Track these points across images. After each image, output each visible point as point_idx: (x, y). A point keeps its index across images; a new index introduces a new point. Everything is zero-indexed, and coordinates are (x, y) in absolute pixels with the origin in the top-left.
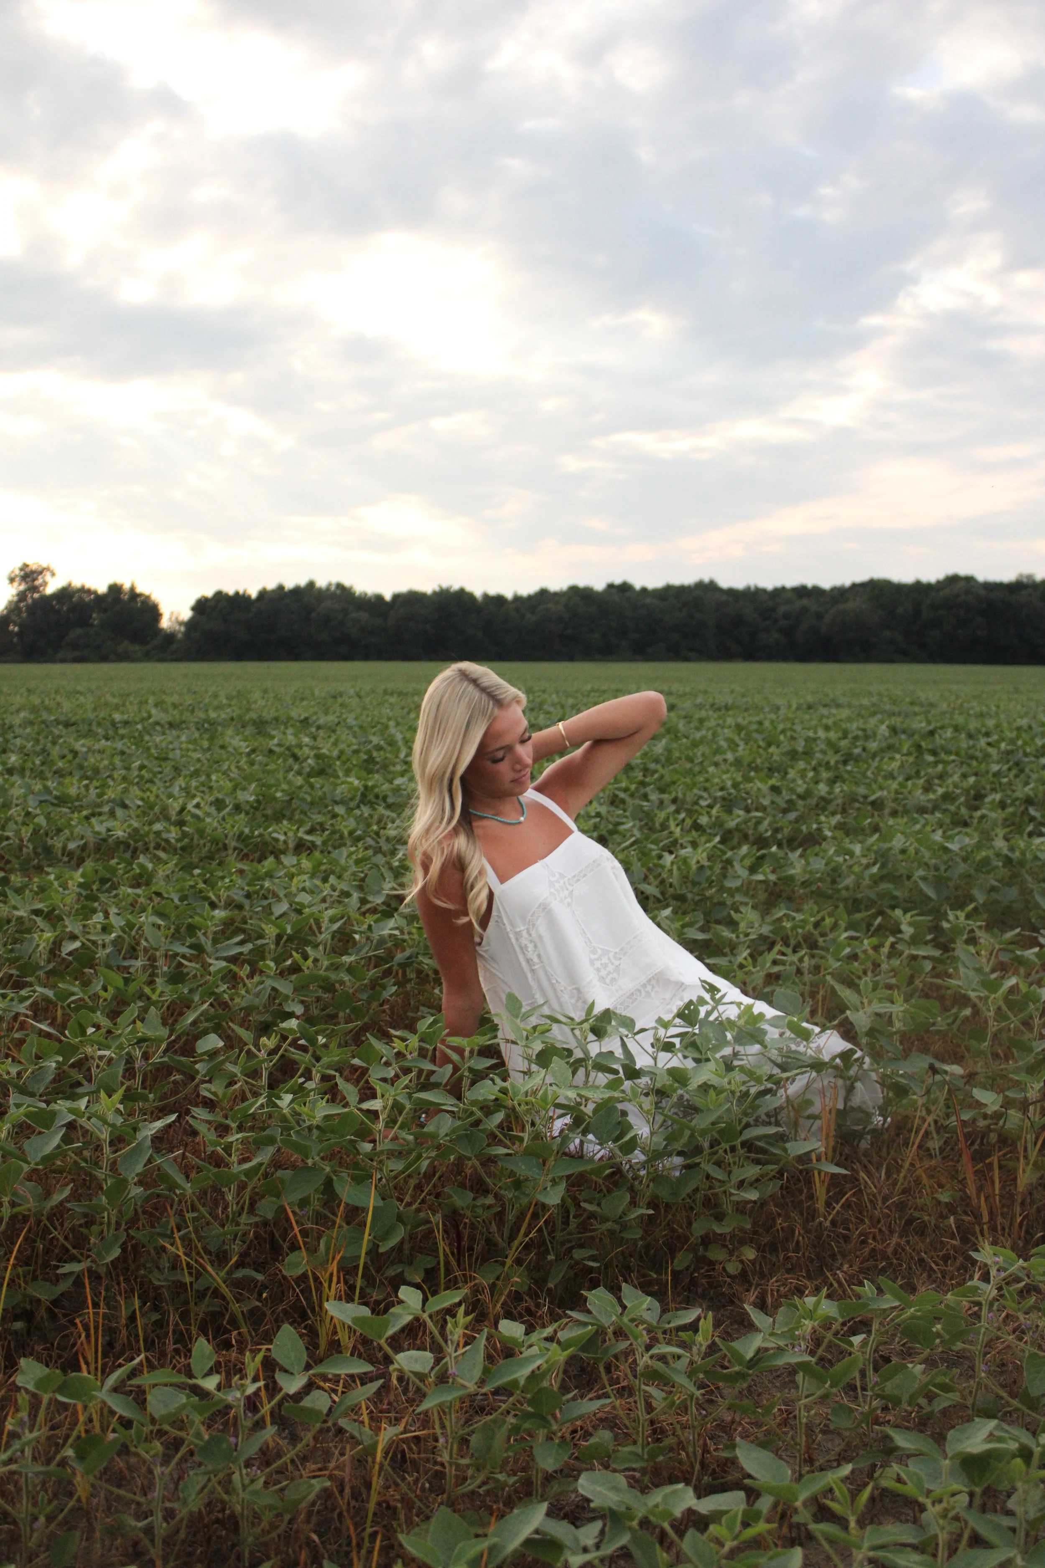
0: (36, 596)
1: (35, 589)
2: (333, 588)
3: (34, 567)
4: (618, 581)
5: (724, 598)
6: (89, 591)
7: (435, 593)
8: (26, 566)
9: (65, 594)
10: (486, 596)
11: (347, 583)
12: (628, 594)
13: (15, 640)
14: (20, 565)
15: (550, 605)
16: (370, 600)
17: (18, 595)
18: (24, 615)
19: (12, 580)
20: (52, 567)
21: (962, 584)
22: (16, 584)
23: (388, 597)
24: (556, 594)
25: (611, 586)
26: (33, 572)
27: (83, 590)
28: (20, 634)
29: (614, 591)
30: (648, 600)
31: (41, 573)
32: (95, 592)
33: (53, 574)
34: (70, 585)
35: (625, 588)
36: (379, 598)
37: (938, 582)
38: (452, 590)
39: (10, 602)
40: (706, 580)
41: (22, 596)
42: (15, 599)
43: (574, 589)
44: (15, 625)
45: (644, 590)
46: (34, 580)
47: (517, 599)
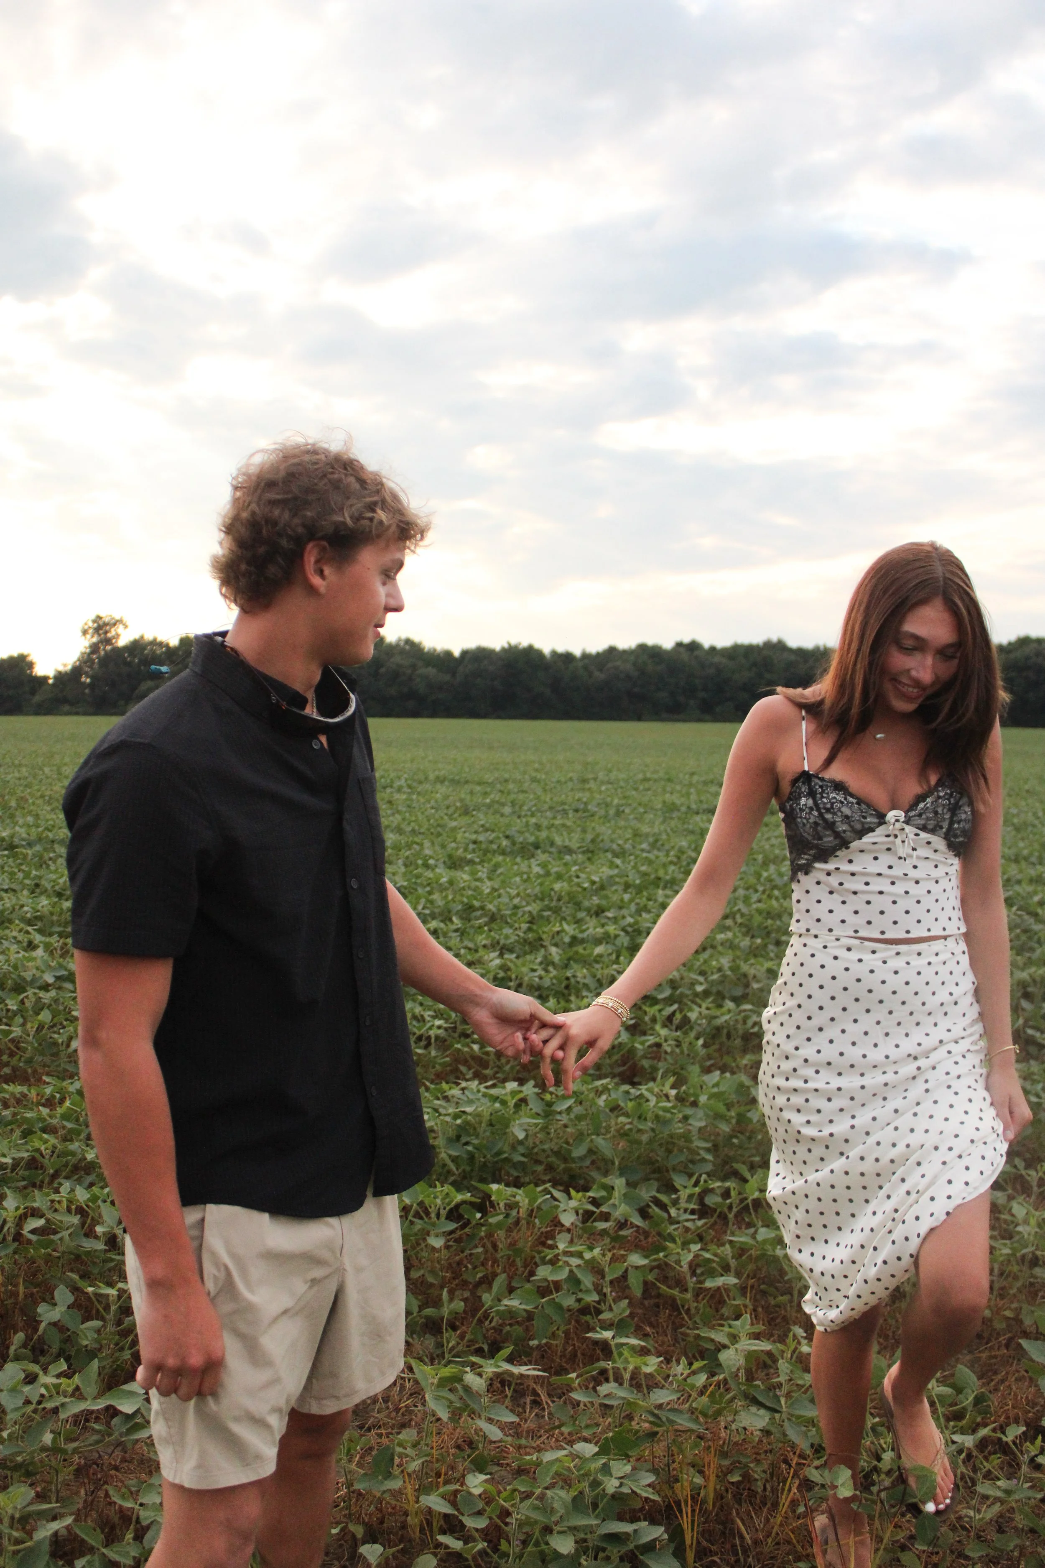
0: (109, 648)
1: (108, 641)
2: (402, 643)
3: (107, 620)
4: (686, 640)
5: (793, 657)
6: (161, 644)
7: (504, 650)
8: (99, 618)
9: (137, 646)
10: (554, 653)
11: (416, 639)
12: (696, 653)
13: (87, 691)
14: (93, 617)
15: (618, 663)
16: (439, 655)
17: (91, 647)
18: (96, 666)
19: (85, 632)
20: (124, 621)
21: (1035, 645)
22: (88, 636)
23: (457, 653)
24: (624, 652)
25: (679, 645)
26: (106, 624)
27: (154, 642)
28: (92, 686)
29: (682, 650)
30: (716, 659)
31: (115, 624)
32: (167, 645)
33: (126, 627)
34: (142, 637)
35: (693, 647)
36: (448, 654)
37: (1010, 644)
38: (521, 647)
39: (83, 654)
40: (774, 639)
41: (94, 648)
42: (88, 650)
43: (642, 647)
44: (87, 677)
45: (713, 649)
46: (106, 632)
47: (585, 656)
